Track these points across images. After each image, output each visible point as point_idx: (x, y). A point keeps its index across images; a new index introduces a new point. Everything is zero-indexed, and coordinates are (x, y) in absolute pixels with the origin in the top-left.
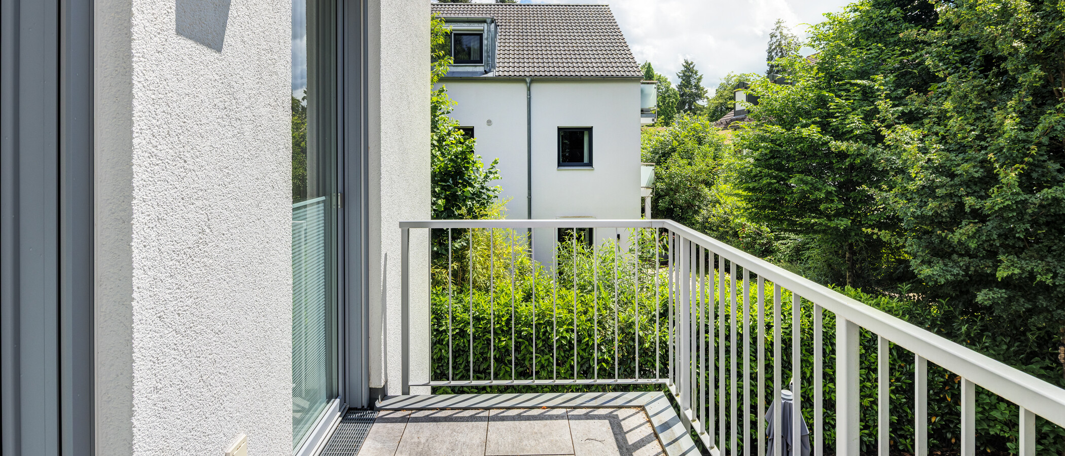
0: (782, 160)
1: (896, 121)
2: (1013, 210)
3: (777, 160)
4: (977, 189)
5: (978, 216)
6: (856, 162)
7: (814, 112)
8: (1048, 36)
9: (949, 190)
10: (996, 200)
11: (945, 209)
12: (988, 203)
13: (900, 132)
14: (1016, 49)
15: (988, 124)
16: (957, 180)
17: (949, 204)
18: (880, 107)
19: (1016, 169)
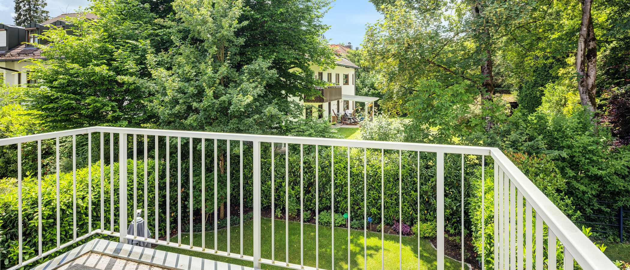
0: (77, 87)
1: (156, 66)
2: (211, 107)
3: (73, 88)
4: (195, 99)
5: (197, 111)
6: (130, 88)
7: (101, 56)
8: (219, 34)
9: (185, 100)
10: (205, 103)
11: (183, 109)
12: (202, 104)
13: (160, 71)
14: (208, 38)
15: (197, 69)
16: (187, 95)
17: (184, 107)
18: (148, 58)
19: (212, 89)
